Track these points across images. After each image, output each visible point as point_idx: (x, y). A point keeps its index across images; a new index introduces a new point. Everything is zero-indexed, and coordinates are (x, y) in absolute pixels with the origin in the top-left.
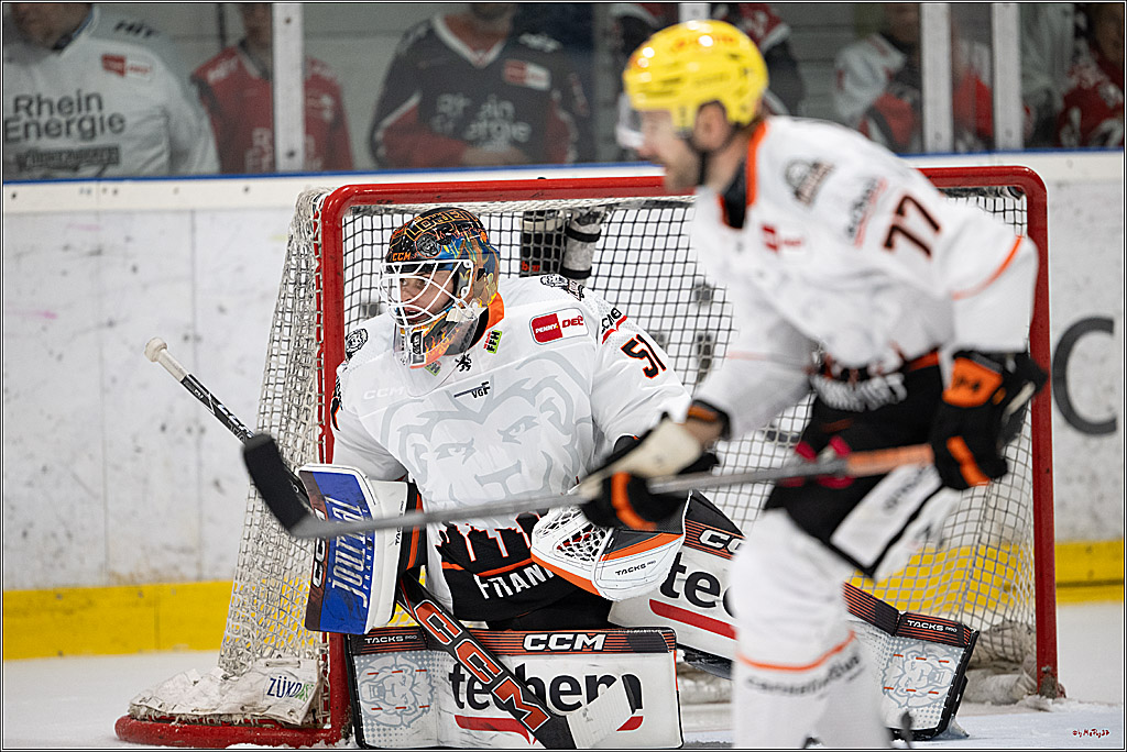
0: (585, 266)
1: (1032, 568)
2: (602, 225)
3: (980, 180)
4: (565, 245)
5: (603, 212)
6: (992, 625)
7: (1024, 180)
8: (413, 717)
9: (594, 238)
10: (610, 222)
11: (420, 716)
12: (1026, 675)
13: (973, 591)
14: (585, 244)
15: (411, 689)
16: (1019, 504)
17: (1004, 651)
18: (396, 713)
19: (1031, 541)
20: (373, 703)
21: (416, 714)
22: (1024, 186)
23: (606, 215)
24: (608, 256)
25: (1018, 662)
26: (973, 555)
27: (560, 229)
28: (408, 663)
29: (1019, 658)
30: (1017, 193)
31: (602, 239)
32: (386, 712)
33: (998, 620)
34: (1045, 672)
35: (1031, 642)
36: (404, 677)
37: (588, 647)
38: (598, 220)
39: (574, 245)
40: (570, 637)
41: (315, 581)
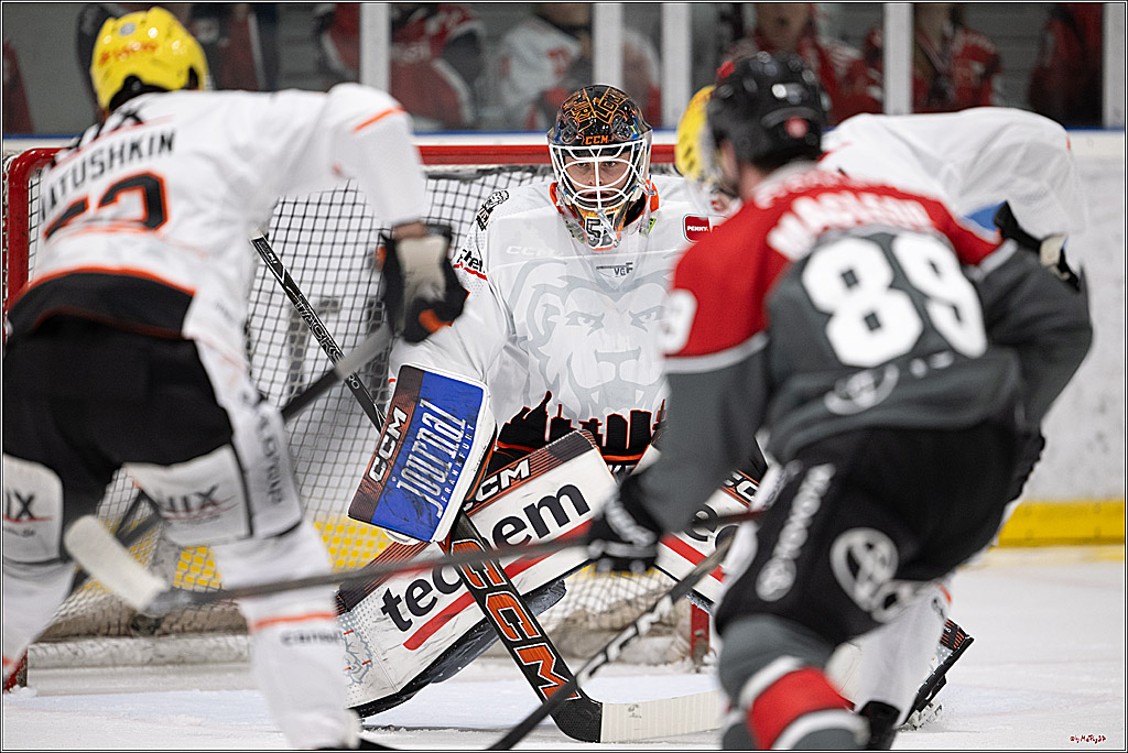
41: (373, 474)
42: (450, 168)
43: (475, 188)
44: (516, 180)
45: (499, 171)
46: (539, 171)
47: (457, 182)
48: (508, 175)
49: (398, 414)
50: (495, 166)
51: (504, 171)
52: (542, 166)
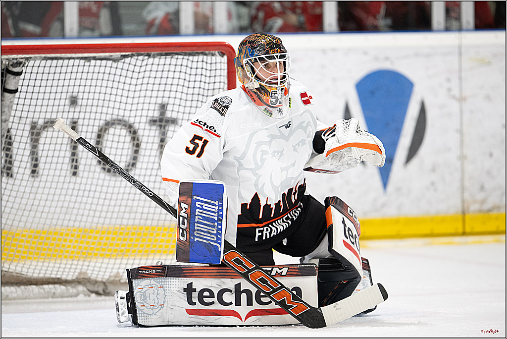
0: (15, 87)
2: (23, 68)
3: (204, 48)
4: (6, 77)
5: (24, 61)
7: (225, 48)
8: (157, 310)
9: (19, 74)
10: (27, 66)
11: (160, 310)
14: (15, 77)
15: (156, 296)
18: (150, 308)
20: (141, 303)
21: (158, 309)
22: (225, 51)
23: (25, 63)
24: (26, 83)
27: (4, 70)
28: (156, 283)
30: (222, 54)
31: (23, 74)
32: (146, 307)
36: (154, 290)
37: (279, 274)
38: (22, 65)
39: (9, 77)
40: (270, 269)
41: (181, 238)
42: (107, 54)
43: (120, 64)
44: (140, 60)
45: (132, 56)
46: (152, 55)
47: (111, 62)
48: (136, 57)
49: (183, 205)
50: (130, 53)
51: (134, 56)
52: (153, 53)
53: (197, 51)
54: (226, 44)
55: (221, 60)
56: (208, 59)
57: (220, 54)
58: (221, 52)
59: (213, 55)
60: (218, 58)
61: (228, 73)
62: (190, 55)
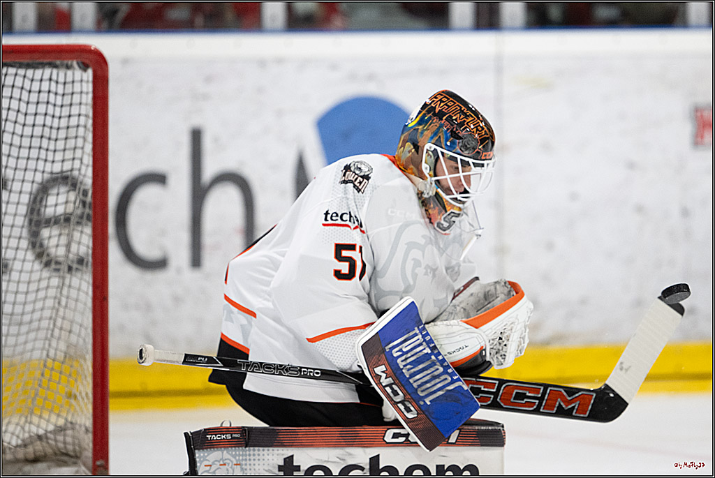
1: (90, 379)
3: (53, 55)
6: (56, 426)
7: (90, 56)
12: (83, 468)
13: (41, 397)
16: (81, 326)
17: (65, 447)
19: (89, 357)
22: (90, 60)
25: (77, 457)
26: (42, 366)
28: (229, 457)
29: (78, 454)
30: (84, 67)
33: (61, 422)
34: (99, 466)
35: (88, 441)
36: (227, 470)
41: (409, 416)
53: (41, 61)
54: (92, 49)
55: (82, 77)
56: (60, 75)
57: (81, 65)
58: (84, 64)
59: (68, 67)
60: (78, 73)
61: (95, 98)
62: (28, 66)
